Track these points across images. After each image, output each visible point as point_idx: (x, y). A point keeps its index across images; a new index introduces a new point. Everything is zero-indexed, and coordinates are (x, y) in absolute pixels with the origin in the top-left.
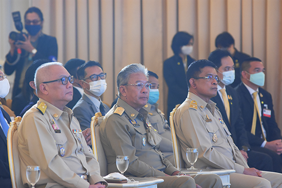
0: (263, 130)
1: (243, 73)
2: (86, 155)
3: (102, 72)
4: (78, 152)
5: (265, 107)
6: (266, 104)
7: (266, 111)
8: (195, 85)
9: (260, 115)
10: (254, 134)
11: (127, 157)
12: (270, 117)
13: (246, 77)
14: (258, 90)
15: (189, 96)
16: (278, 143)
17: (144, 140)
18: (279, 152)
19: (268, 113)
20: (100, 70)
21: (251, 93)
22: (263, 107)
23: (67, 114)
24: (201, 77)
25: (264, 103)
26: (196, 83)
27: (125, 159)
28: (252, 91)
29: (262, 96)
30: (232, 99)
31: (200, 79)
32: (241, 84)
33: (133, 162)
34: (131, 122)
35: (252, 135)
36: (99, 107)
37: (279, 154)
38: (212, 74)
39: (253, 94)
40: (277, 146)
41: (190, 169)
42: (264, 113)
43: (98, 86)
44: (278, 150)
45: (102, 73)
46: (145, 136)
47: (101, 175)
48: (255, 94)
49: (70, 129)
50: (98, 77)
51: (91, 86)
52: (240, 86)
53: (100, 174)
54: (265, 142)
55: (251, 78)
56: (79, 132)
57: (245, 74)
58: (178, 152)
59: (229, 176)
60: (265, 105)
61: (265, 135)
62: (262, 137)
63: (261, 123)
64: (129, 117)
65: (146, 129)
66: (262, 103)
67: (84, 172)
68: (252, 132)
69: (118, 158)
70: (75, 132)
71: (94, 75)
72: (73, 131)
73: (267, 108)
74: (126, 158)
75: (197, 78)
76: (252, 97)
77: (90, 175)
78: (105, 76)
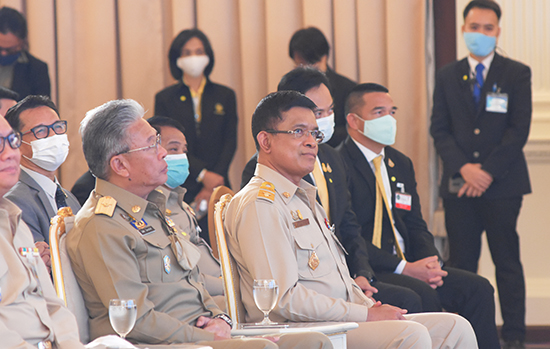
0: (398, 237)
1: (349, 118)
2: (47, 300)
3: (58, 119)
4: (29, 293)
5: (399, 189)
6: (400, 182)
7: (401, 196)
8: (269, 146)
9: (389, 206)
10: (379, 246)
11: (132, 301)
12: (410, 209)
13: (355, 127)
14: (383, 153)
15: (259, 172)
16: (430, 265)
17: (167, 260)
18: (433, 283)
19: (405, 200)
20: (53, 115)
21: (369, 160)
22: (394, 189)
23: (7, 215)
24: (283, 130)
25: (397, 181)
26: (272, 141)
27: (129, 306)
28: (370, 155)
29: (391, 164)
30: (330, 171)
31: (281, 134)
32: (346, 141)
33: (143, 317)
34: (134, 226)
35: (376, 247)
36: (54, 196)
37: (434, 287)
38: (305, 124)
39: (372, 161)
40: (429, 271)
41: (263, 322)
42: (397, 201)
43: (50, 149)
44: (432, 280)
45: (57, 122)
46: (168, 250)
47: (81, 341)
48: (377, 161)
49: (13, 245)
50: (49, 130)
51: (34, 150)
52: (345, 146)
53: (78, 338)
54: (404, 263)
55: (365, 129)
56: (33, 253)
57: (355, 119)
58: (235, 288)
59: (345, 336)
60: (399, 185)
61: (401, 247)
62: (395, 252)
63: (393, 222)
64: (127, 214)
65: (168, 234)
66: (394, 179)
67: (45, 334)
68: (374, 242)
69: (112, 304)
70: (24, 253)
71: (40, 126)
72: (20, 251)
73: (403, 190)
74: (131, 303)
75: (274, 132)
76: (372, 166)
77: (59, 341)
78: (63, 127)
